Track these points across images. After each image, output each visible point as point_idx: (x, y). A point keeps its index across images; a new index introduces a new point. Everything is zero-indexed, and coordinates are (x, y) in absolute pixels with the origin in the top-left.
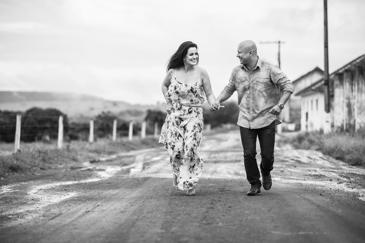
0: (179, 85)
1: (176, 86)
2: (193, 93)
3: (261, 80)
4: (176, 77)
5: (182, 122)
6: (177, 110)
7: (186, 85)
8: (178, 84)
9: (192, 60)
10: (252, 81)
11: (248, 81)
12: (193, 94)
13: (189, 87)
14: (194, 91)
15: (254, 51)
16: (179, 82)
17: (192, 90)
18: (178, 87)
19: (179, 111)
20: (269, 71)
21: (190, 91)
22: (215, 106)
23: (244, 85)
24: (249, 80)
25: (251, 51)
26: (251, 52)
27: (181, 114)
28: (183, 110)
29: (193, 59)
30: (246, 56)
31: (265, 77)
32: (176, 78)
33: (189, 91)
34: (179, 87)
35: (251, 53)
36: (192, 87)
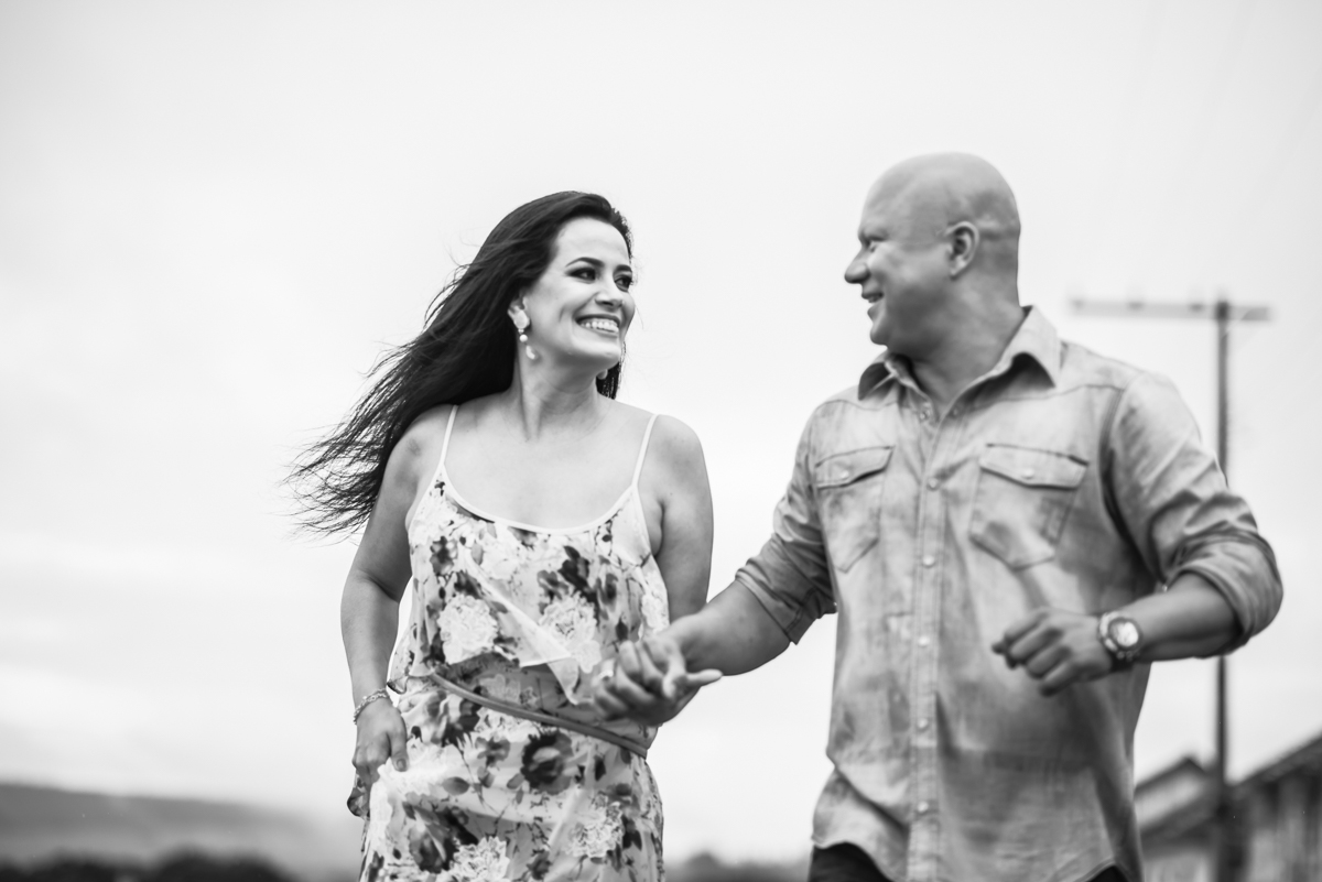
0: (467, 528)
1: (443, 541)
2: (591, 598)
3: (1023, 467)
4: (445, 479)
5: (462, 850)
6: (434, 740)
7: (525, 533)
8: (459, 520)
9: (590, 317)
10: (944, 475)
11: (912, 471)
12: (589, 610)
13: (550, 552)
14: (591, 582)
15: (988, 235)
16: (462, 511)
17: (574, 570)
18: (463, 540)
19: (451, 747)
20: (1101, 401)
21: (560, 578)
22: (635, 666)
23: (876, 503)
24: (916, 464)
25: (960, 231)
26: (966, 238)
27: (465, 777)
28: (480, 740)
29: (593, 309)
30: (915, 268)
31: (1062, 445)
32: (441, 485)
33: (553, 582)
34: (469, 542)
35: (959, 247)
36: (571, 551)
